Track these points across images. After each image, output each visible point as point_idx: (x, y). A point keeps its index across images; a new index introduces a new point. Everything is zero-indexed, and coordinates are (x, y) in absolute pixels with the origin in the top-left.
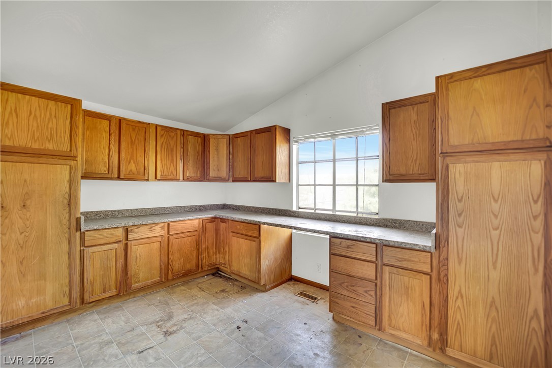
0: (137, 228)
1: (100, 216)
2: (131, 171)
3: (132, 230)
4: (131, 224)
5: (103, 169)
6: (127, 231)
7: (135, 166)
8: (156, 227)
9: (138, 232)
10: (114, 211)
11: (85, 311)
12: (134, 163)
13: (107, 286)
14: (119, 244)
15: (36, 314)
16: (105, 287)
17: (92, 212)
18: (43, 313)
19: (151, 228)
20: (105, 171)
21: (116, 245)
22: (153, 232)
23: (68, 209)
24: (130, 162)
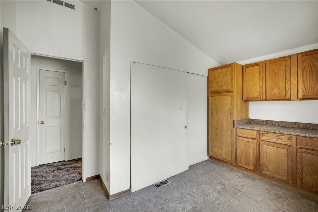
0: (267, 133)
1: (263, 123)
2: (275, 94)
3: (263, 134)
4: (262, 129)
5: (256, 95)
6: (260, 133)
7: (278, 90)
8: (283, 137)
9: (267, 137)
10: (272, 121)
11: (241, 170)
12: (277, 88)
13: (248, 162)
14: (254, 140)
15: (220, 158)
16: (247, 162)
17: (258, 120)
18: (222, 159)
19: (278, 136)
20: (257, 96)
21: (253, 140)
22: (280, 140)
23: (230, 116)
24: (273, 88)
